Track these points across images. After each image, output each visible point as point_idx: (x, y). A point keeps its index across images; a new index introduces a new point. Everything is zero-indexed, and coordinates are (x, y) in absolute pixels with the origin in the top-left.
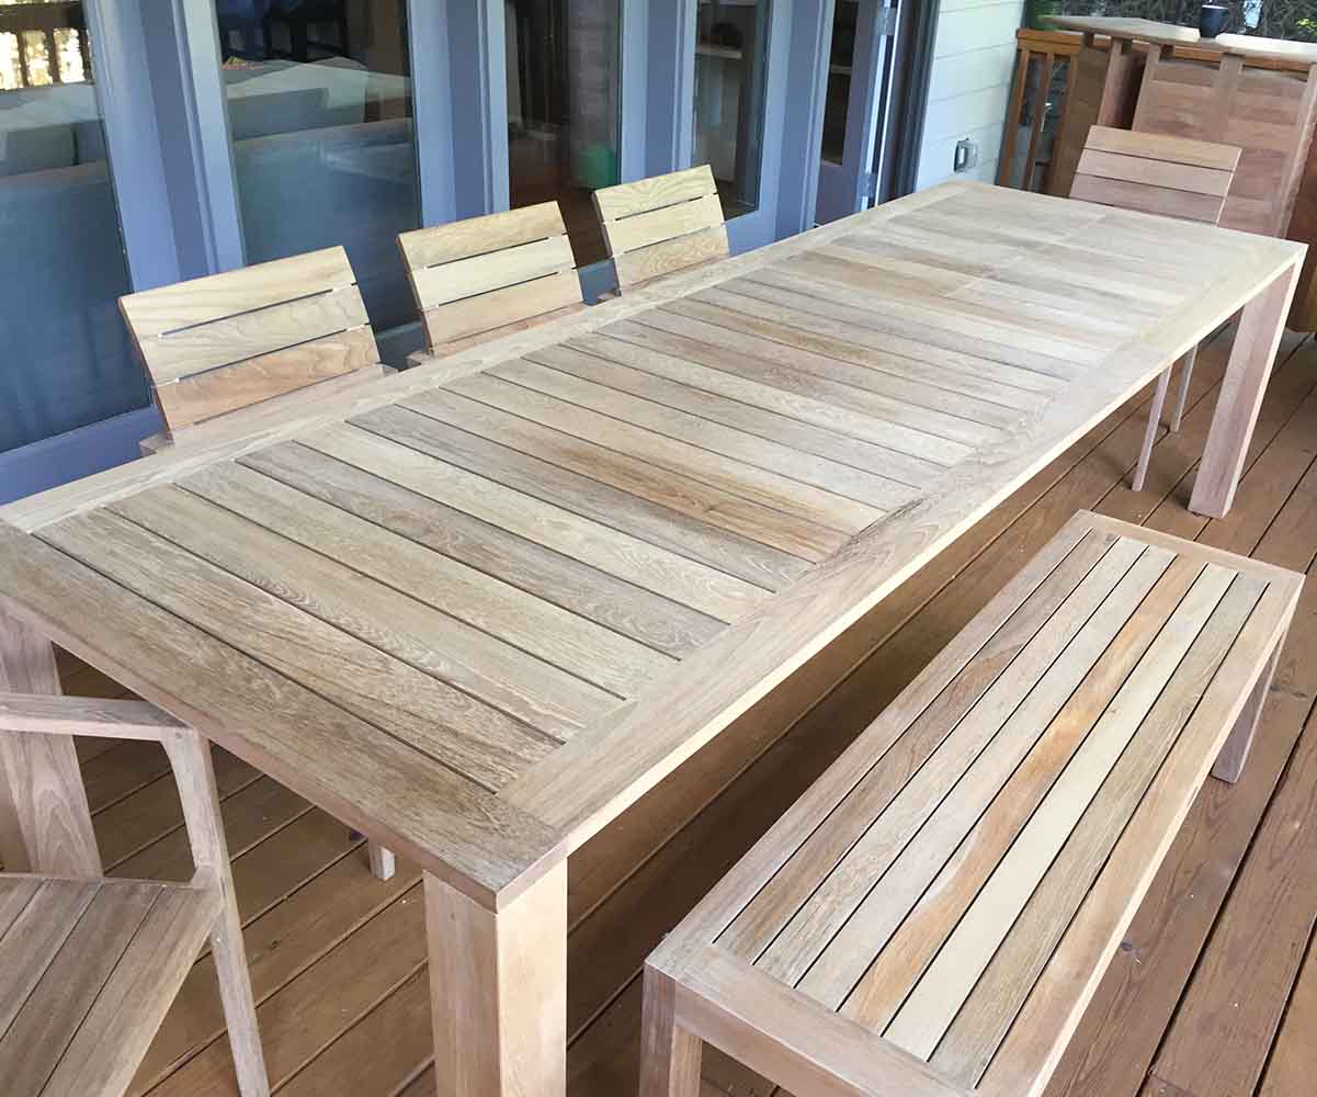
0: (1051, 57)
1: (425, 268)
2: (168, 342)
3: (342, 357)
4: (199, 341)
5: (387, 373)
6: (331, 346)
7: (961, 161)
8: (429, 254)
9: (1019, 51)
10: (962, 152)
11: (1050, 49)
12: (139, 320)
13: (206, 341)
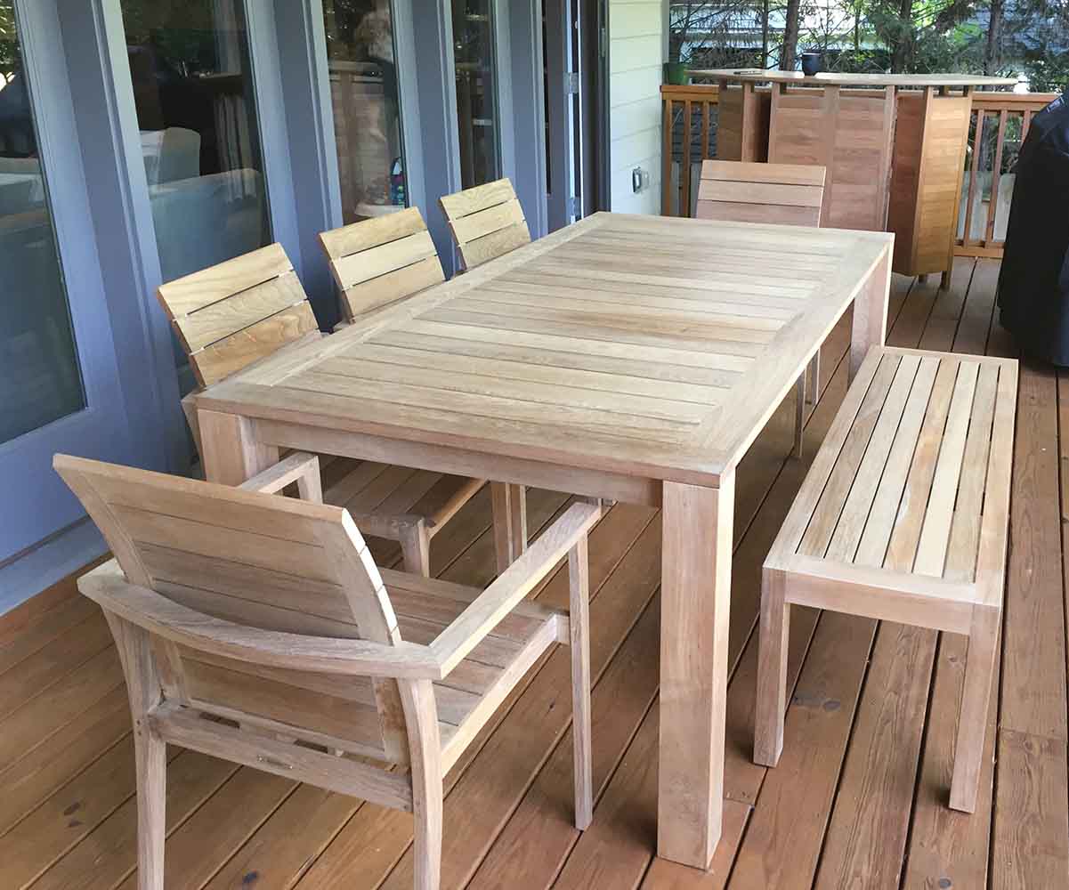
0: (688, 103)
1: (340, 259)
2: (193, 319)
3: (295, 325)
4: (211, 318)
5: (323, 336)
6: (290, 318)
7: (638, 184)
8: (341, 248)
9: (664, 102)
10: (637, 177)
11: (688, 98)
12: (173, 304)
13: (215, 317)
